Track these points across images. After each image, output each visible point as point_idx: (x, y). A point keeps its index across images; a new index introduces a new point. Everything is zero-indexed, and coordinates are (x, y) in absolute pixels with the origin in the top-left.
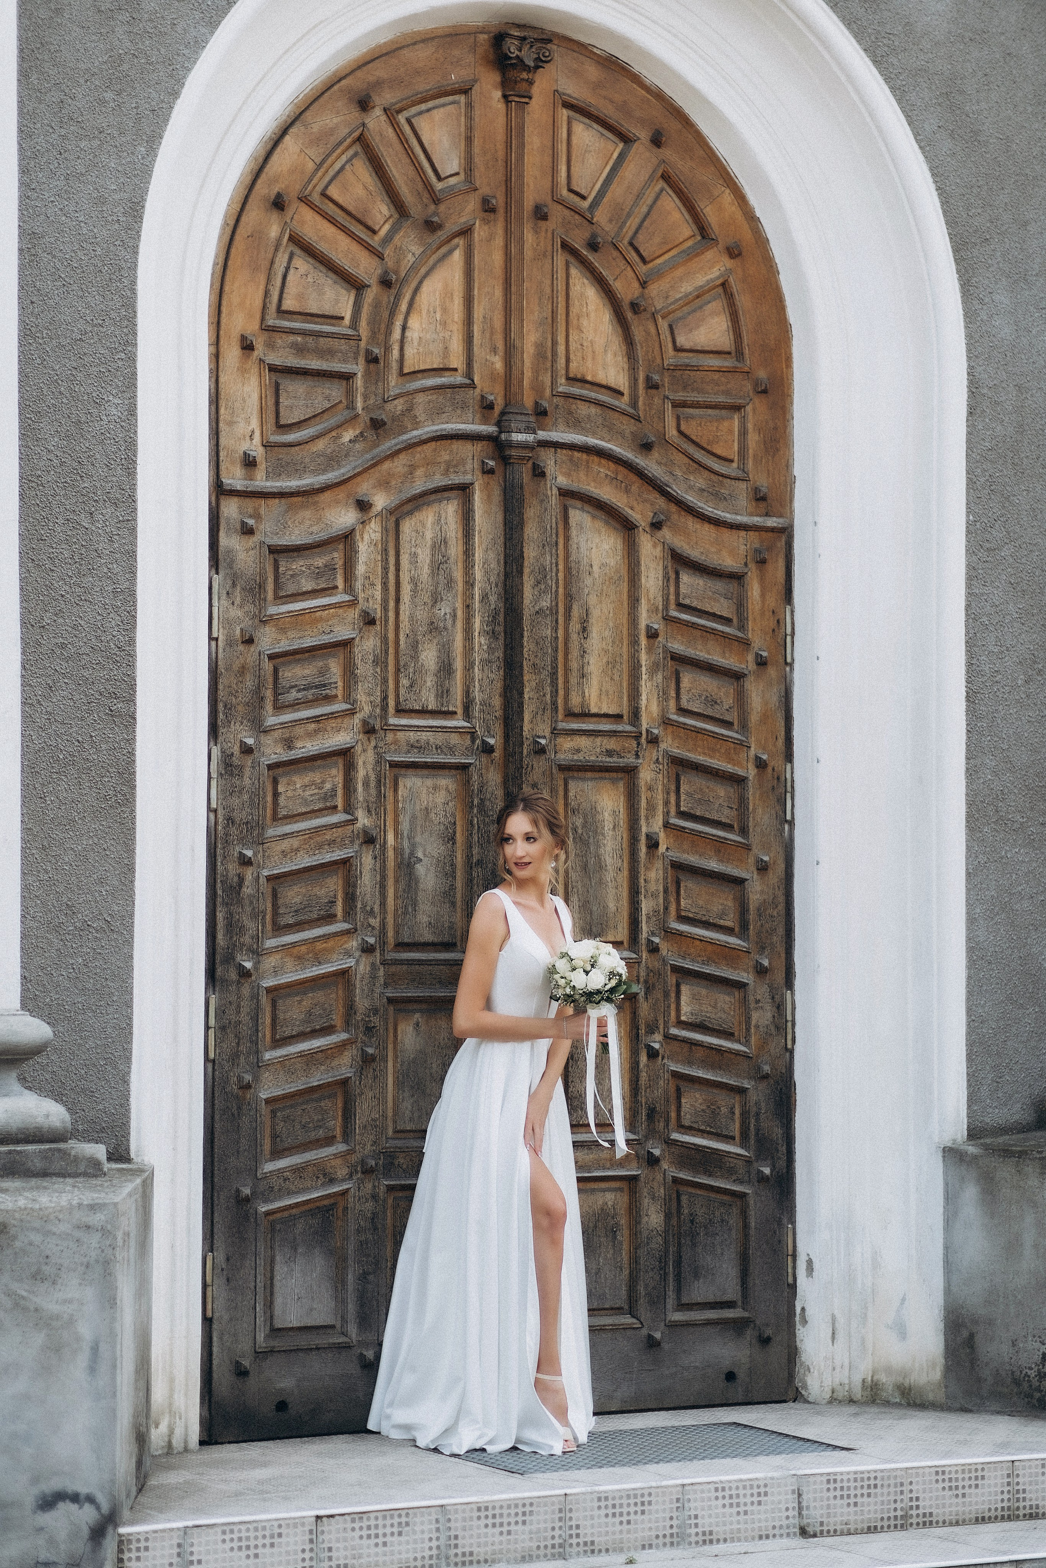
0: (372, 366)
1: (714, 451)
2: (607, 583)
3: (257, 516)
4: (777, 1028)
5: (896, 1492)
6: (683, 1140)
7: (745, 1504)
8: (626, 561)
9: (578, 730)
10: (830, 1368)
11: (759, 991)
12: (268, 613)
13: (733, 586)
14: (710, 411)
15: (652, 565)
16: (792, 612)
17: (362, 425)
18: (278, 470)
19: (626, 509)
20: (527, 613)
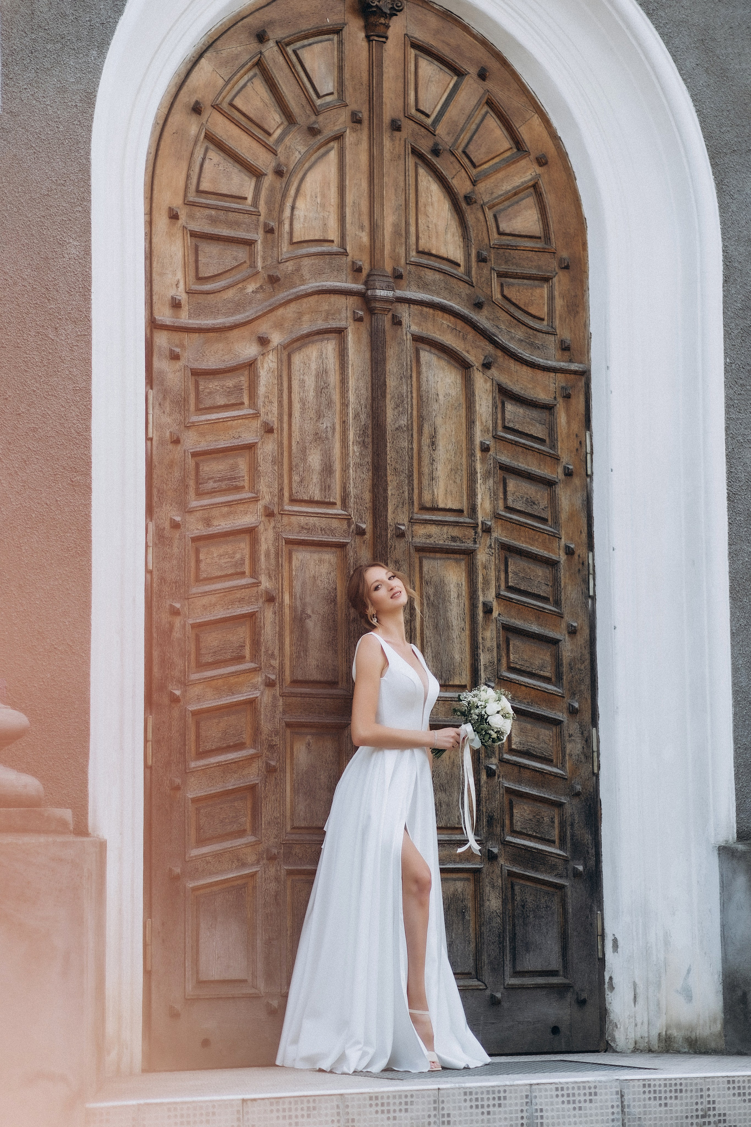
0: (269, 235)
1: (530, 311)
2: (450, 408)
3: (182, 346)
4: (586, 757)
5: (697, 1096)
6: (515, 842)
7: (580, 1102)
8: (464, 392)
9: (430, 520)
10: (633, 1024)
11: (572, 727)
12: (191, 421)
13: (545, 415)
14: (525, 281)
15: (484, 396)
16: (591, 436)
17: (262, 280)
18: (197, 311)
19: (464, 352)
20: (389, 428)
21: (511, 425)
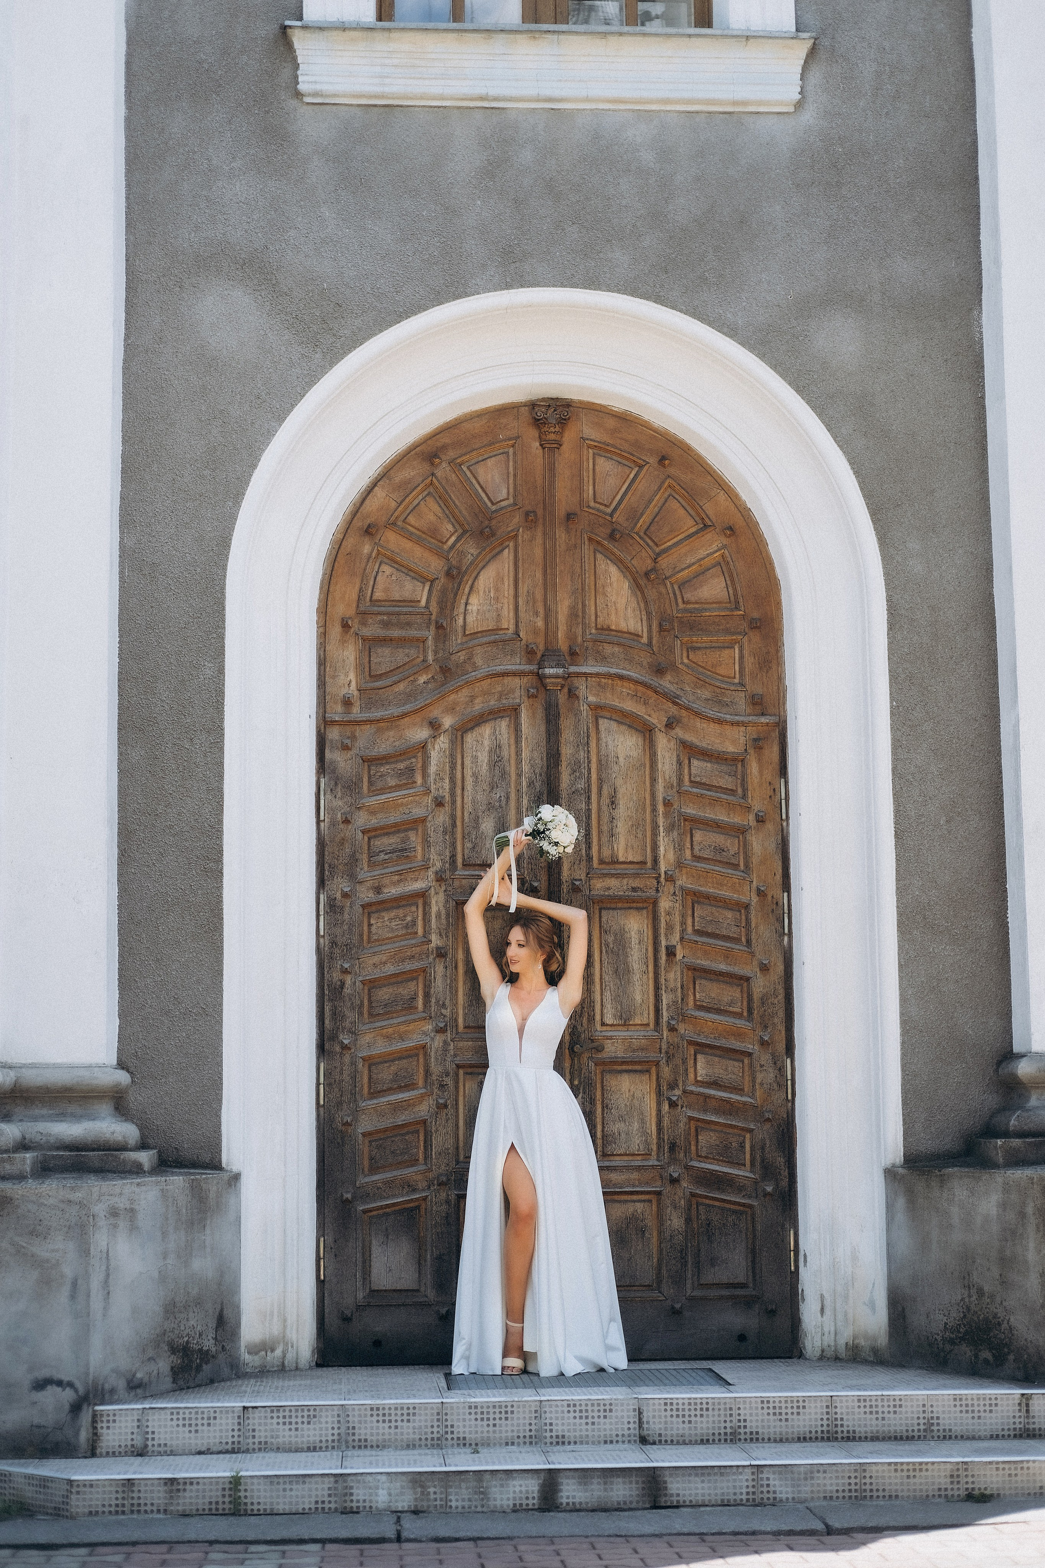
0: (440, 632)
1: (718, 672)
2: (632, 769)
3: (353, 737)
4: (779, 1085)
5: (726, 1414)
6: (700, 1166)
7: (593, 1417)
8: (645, 752)
9: (609, 874)
10: (821, 1333)
11: (764, 1058)
12: (362, 802)
13: (735, 767)
15: (667, 755)
16: (786, 783)
17: (433, 671)
18: (369, 706)
19: (645, 716)
21: (698, 779)
